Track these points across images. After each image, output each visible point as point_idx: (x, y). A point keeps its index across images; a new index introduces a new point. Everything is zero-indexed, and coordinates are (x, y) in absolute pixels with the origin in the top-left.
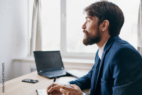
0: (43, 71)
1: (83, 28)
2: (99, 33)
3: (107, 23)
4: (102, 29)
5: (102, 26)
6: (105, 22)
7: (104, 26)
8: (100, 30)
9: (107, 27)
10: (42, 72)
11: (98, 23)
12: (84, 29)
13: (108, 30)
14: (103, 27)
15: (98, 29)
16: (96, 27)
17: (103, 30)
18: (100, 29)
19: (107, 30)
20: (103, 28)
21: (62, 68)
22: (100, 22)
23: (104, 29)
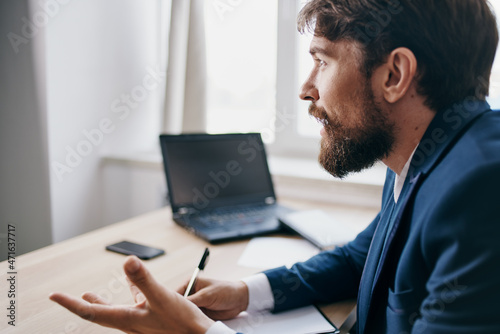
0: (192, 211)
1: (307, 98)
2: (379, 111)
3: (406, 60)
4: (387, 93)
5: (386, 77)
6: (397, 57)
7: (393, 78)
8: (378, 100)
9: (409, 82)
10: (186, 215)
11: (361, 69)
12: (309, 102)
13: (419, 92)
14: (388, 85)
15: (369, 95)
16: (359, 86)
17: (392, 98)
18: (378, 93)
19: (413, 92)
20: (388, 89)
21: (269, 200)
22: (373, 60)
23: (394, 91)
